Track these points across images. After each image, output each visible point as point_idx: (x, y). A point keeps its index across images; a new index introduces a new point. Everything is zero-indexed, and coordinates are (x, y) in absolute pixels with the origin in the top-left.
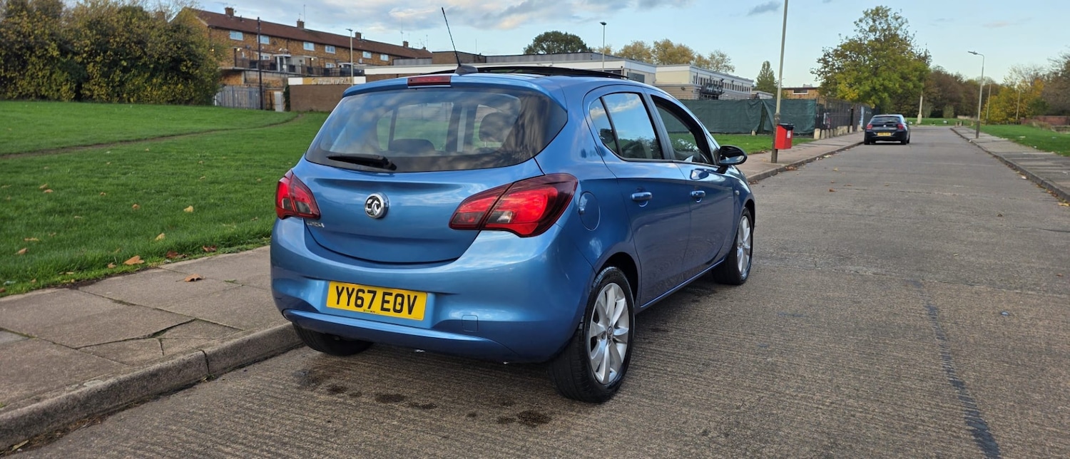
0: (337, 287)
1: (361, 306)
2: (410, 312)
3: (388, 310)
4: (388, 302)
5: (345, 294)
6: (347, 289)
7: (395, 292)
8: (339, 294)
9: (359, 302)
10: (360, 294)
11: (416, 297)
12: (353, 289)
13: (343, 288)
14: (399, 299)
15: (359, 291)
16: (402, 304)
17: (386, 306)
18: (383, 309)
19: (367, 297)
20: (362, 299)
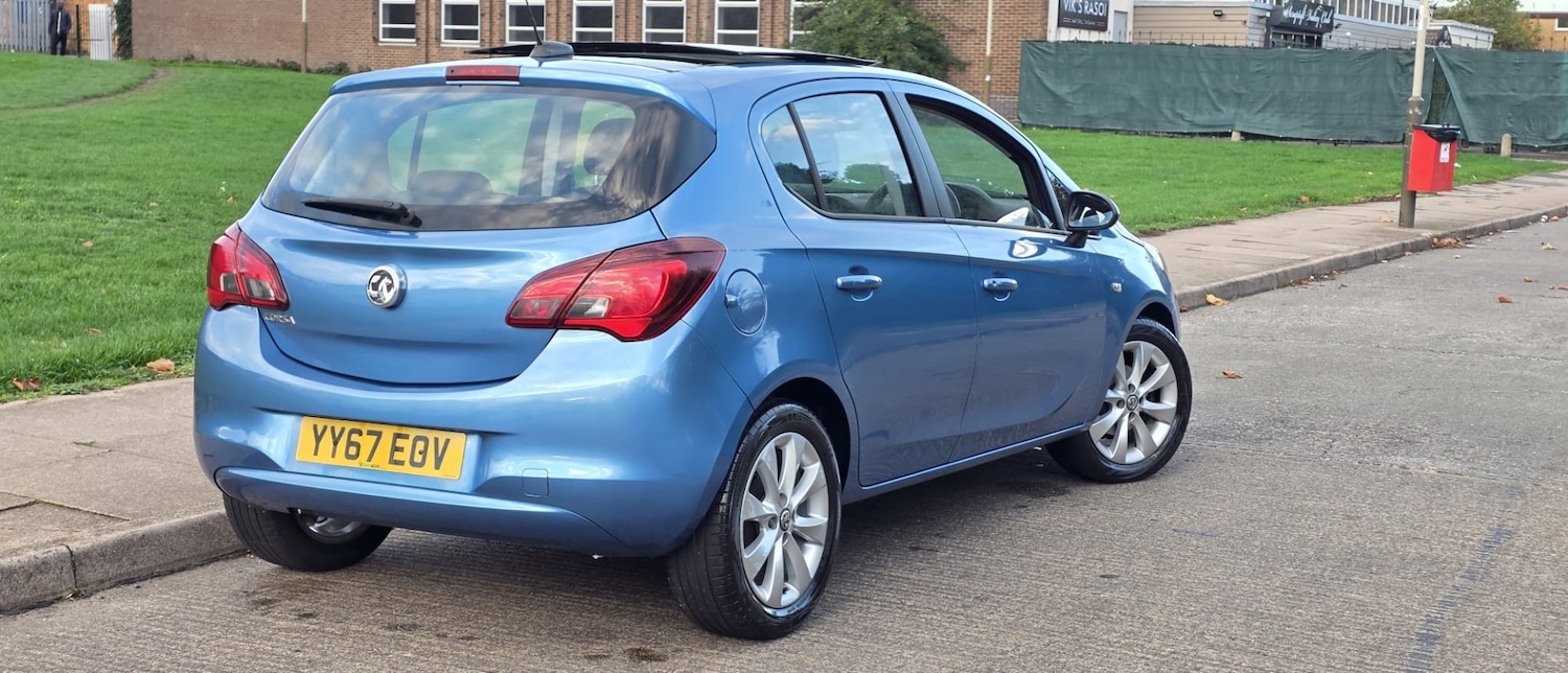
0: (315, 427)
1: (355, 457)
2: (437, 467)
3: (401, 463)
4: (401, 449)
5: (328, 439)
6: (333, 429)
7: (413, 433)
8: (318, 439)
9: (353, 451)
10: (355, 438)
11: (447, 441)
12: (343, 430)
13: (325, 428)
14: (420, 445)
15: (352, 431)
16: (424, 453)
17: (398, 456)
19: (367, 442)
20: (358, 446)
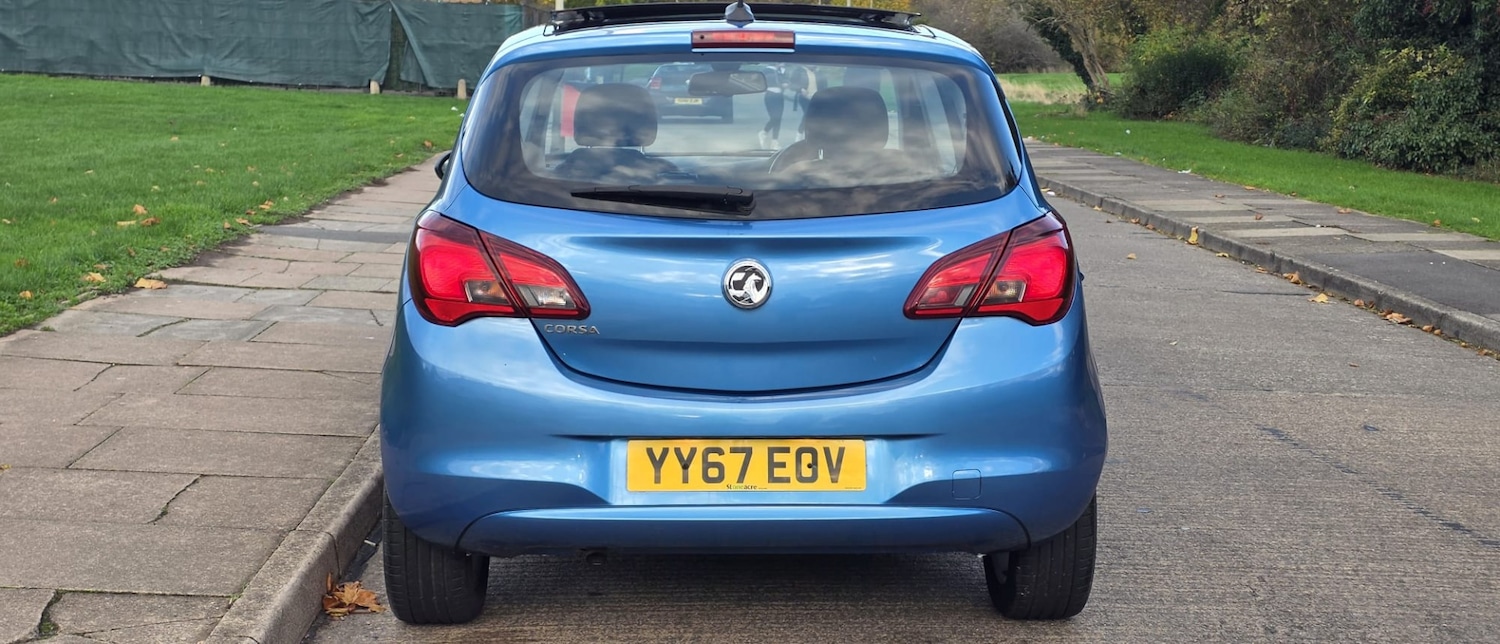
0: (650, 452)
1: (720, 478)
2: (834, 479)
3: (787, 480)
4: (783, 465)
5: (672, 462)
6: (678, 451)
8: (658, 464)
9: (713, 473)
10: (713, 458)
11: (841, 451)
12: (693, 451)
13: (666, 451)
14: (807, 458)
15: (708, 451)
16: (813, 465)
17: (778, 472)
18: (772, 479)
19: (732, 462)
20: (719, 466)
